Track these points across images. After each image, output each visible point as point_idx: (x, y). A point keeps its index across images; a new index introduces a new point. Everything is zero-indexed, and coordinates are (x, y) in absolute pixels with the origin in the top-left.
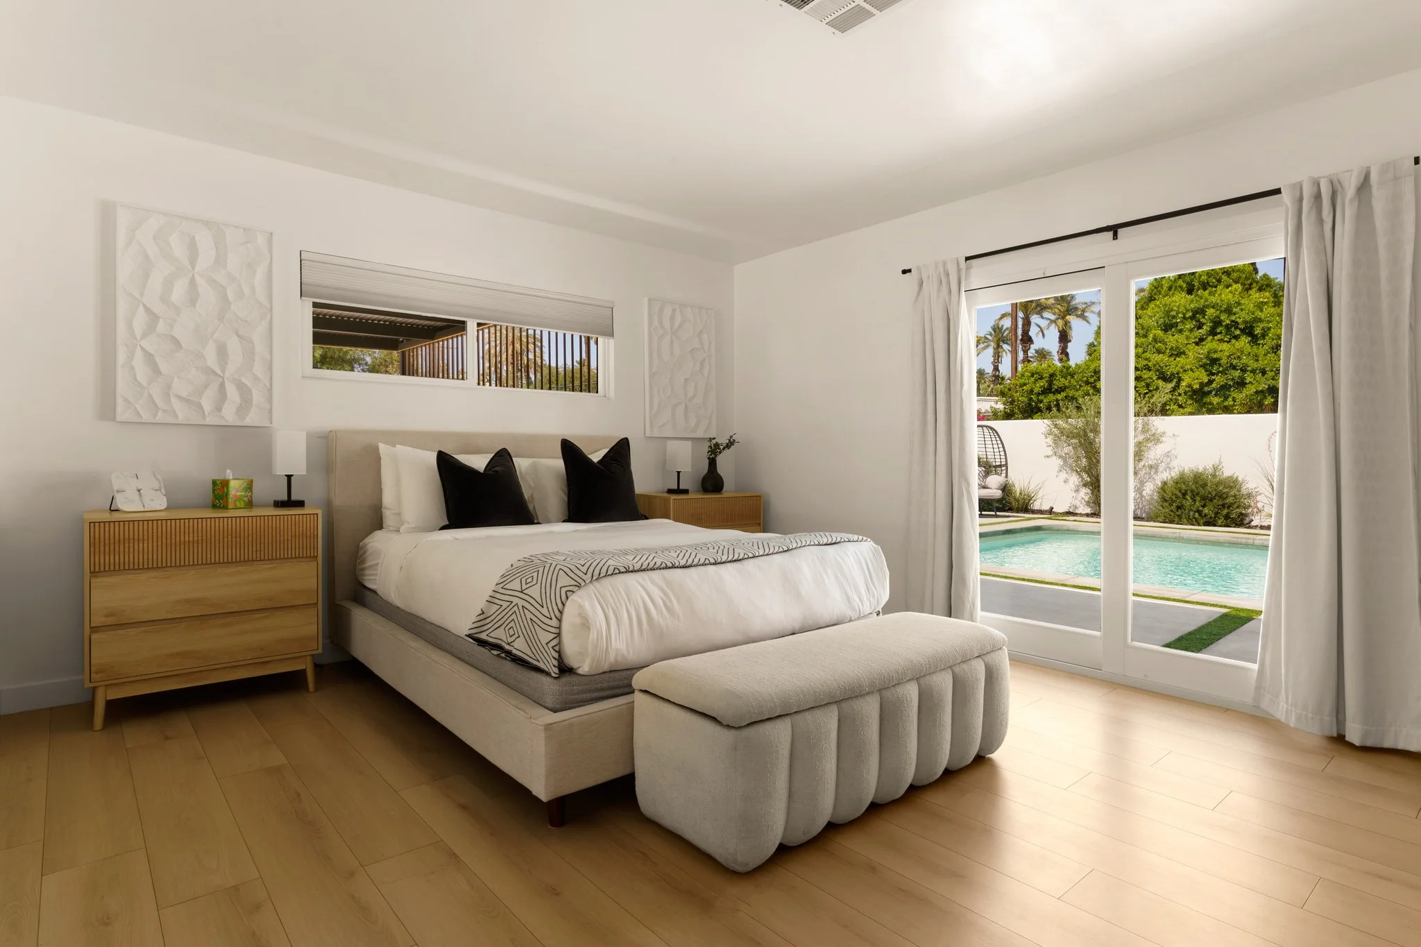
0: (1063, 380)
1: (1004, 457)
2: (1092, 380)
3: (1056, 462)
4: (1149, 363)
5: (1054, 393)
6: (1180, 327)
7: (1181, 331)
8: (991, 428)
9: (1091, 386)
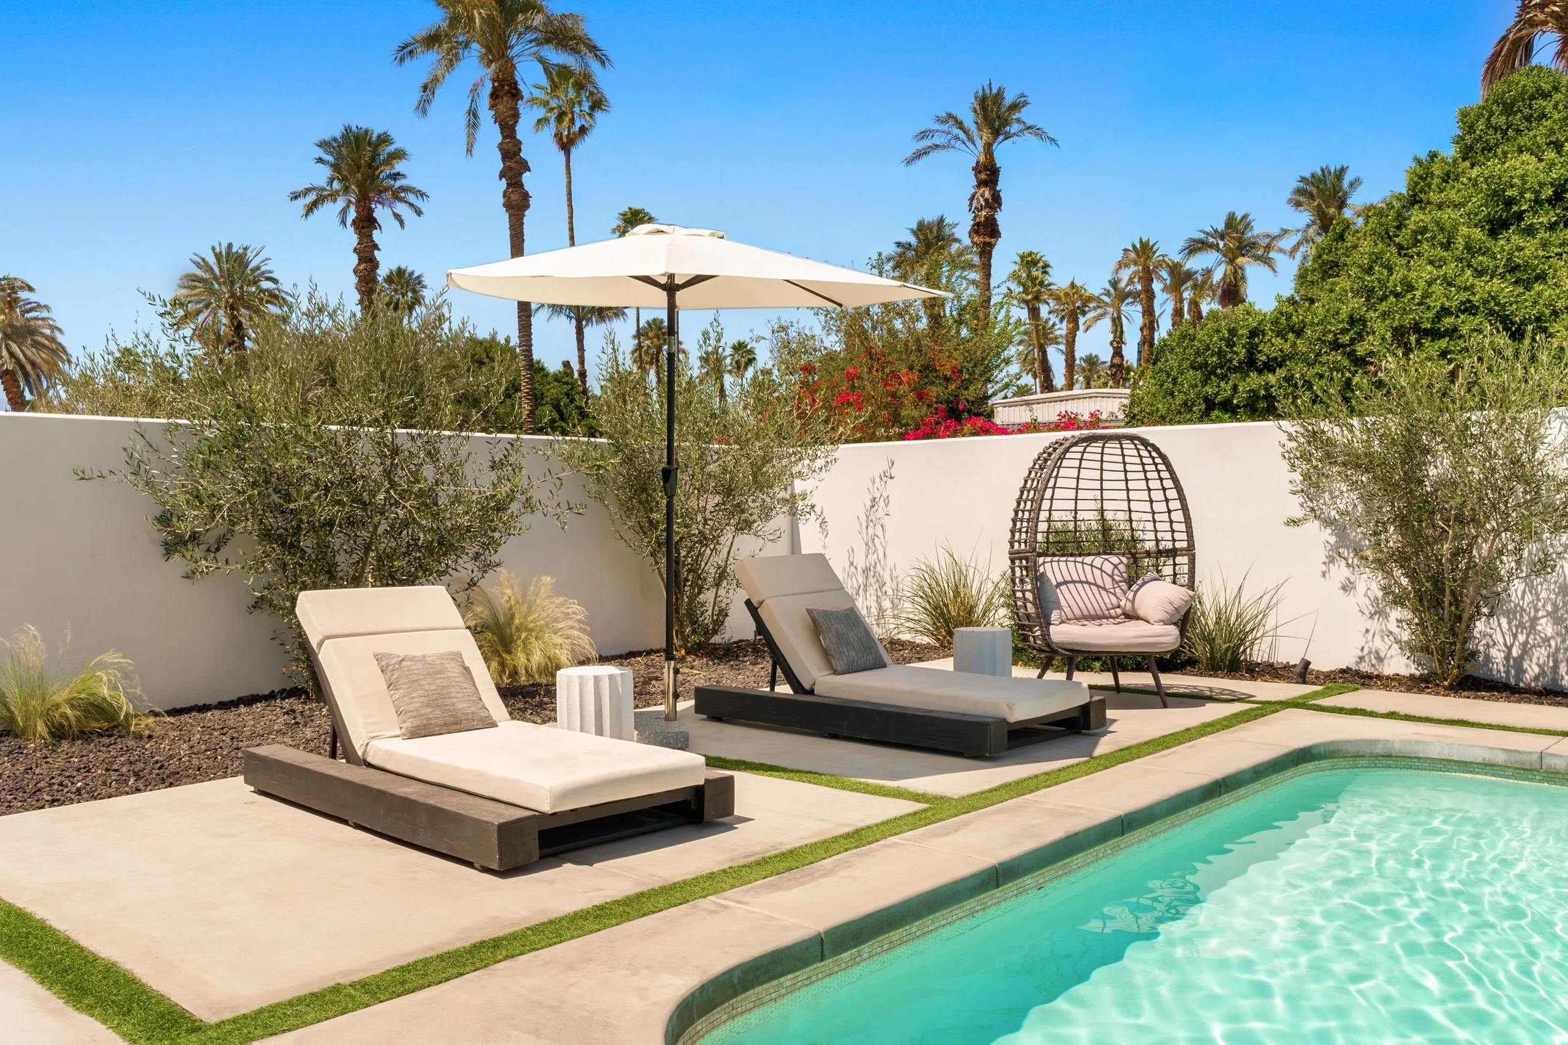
0: (1278, 341)
1: (1183, 527)
2: (1345, 339)
3: (1317, 536)
4: (1472, 298)
5: (1260, 372)
6: (1528, 220)
7: (1530, 231)
8: (1145, 443)
9: (1344, 353)
